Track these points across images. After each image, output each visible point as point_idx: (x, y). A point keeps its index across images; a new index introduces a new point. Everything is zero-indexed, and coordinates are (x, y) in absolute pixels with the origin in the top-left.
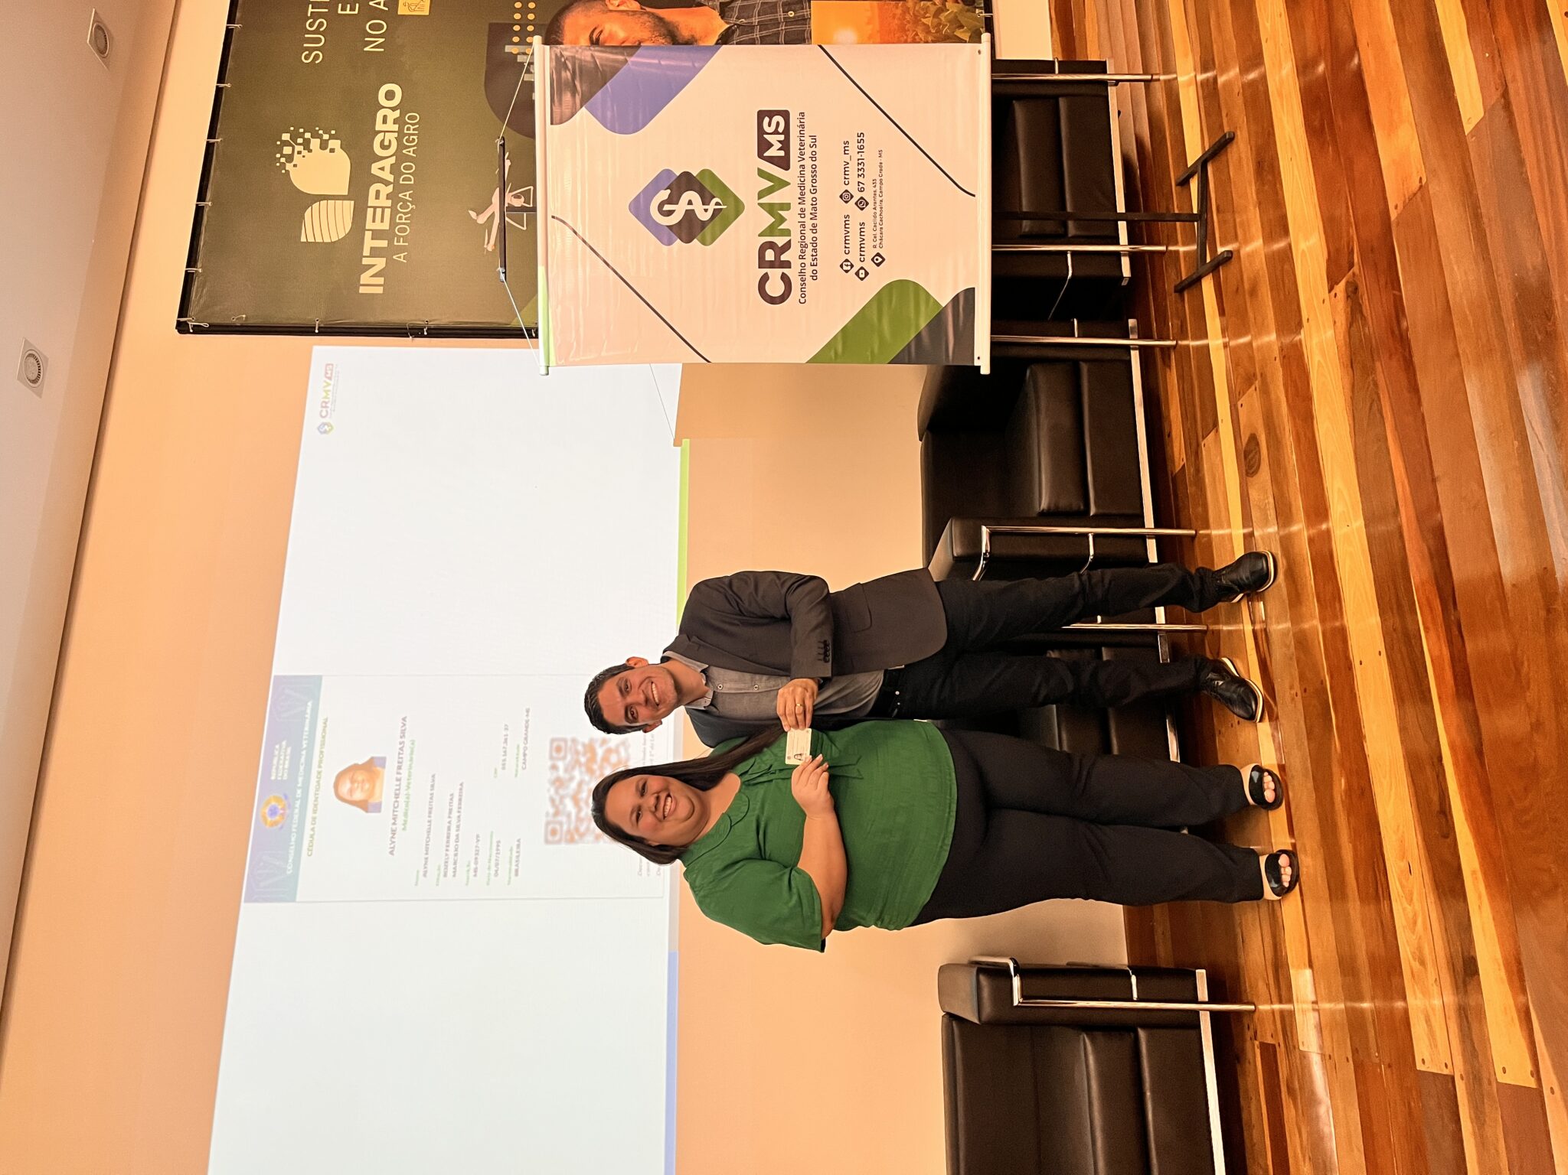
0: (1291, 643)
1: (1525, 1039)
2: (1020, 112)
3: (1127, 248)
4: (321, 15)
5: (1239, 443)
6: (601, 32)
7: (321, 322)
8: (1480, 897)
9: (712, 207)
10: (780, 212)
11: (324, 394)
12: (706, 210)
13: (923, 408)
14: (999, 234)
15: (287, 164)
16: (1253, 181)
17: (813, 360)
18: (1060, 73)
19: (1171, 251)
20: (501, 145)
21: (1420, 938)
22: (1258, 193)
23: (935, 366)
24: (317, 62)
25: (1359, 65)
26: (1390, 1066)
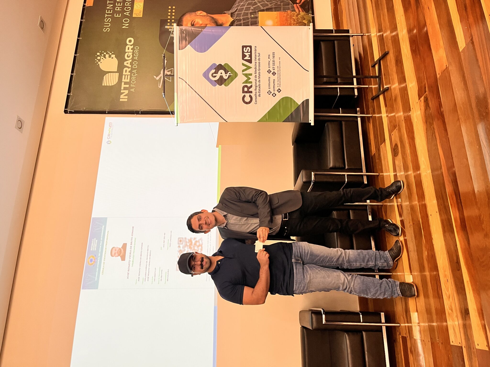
0: (409, 209)
1: (484, 334)
2: (323, 45)
3: (357, 86)
4: (109, 17)
5: (392, 146)
6: (194, 22)
7: (108, 110)
8: (469, 290)
9: (228, 75)
10: (249, 76)
11: (109, 132)
12: (226, 76)
13: (293, 135)
14: (316, 82)
15: (99, 62)
16: (395, 66)
17: (258, 121)
18: (335, 33)
19: (370, 87)
20: (164, 56)
21: (451, 302)
22: (396, 70)
23: (297, 123)
24: (108, 31)
25: (427, 31)
26: (442, 343)
